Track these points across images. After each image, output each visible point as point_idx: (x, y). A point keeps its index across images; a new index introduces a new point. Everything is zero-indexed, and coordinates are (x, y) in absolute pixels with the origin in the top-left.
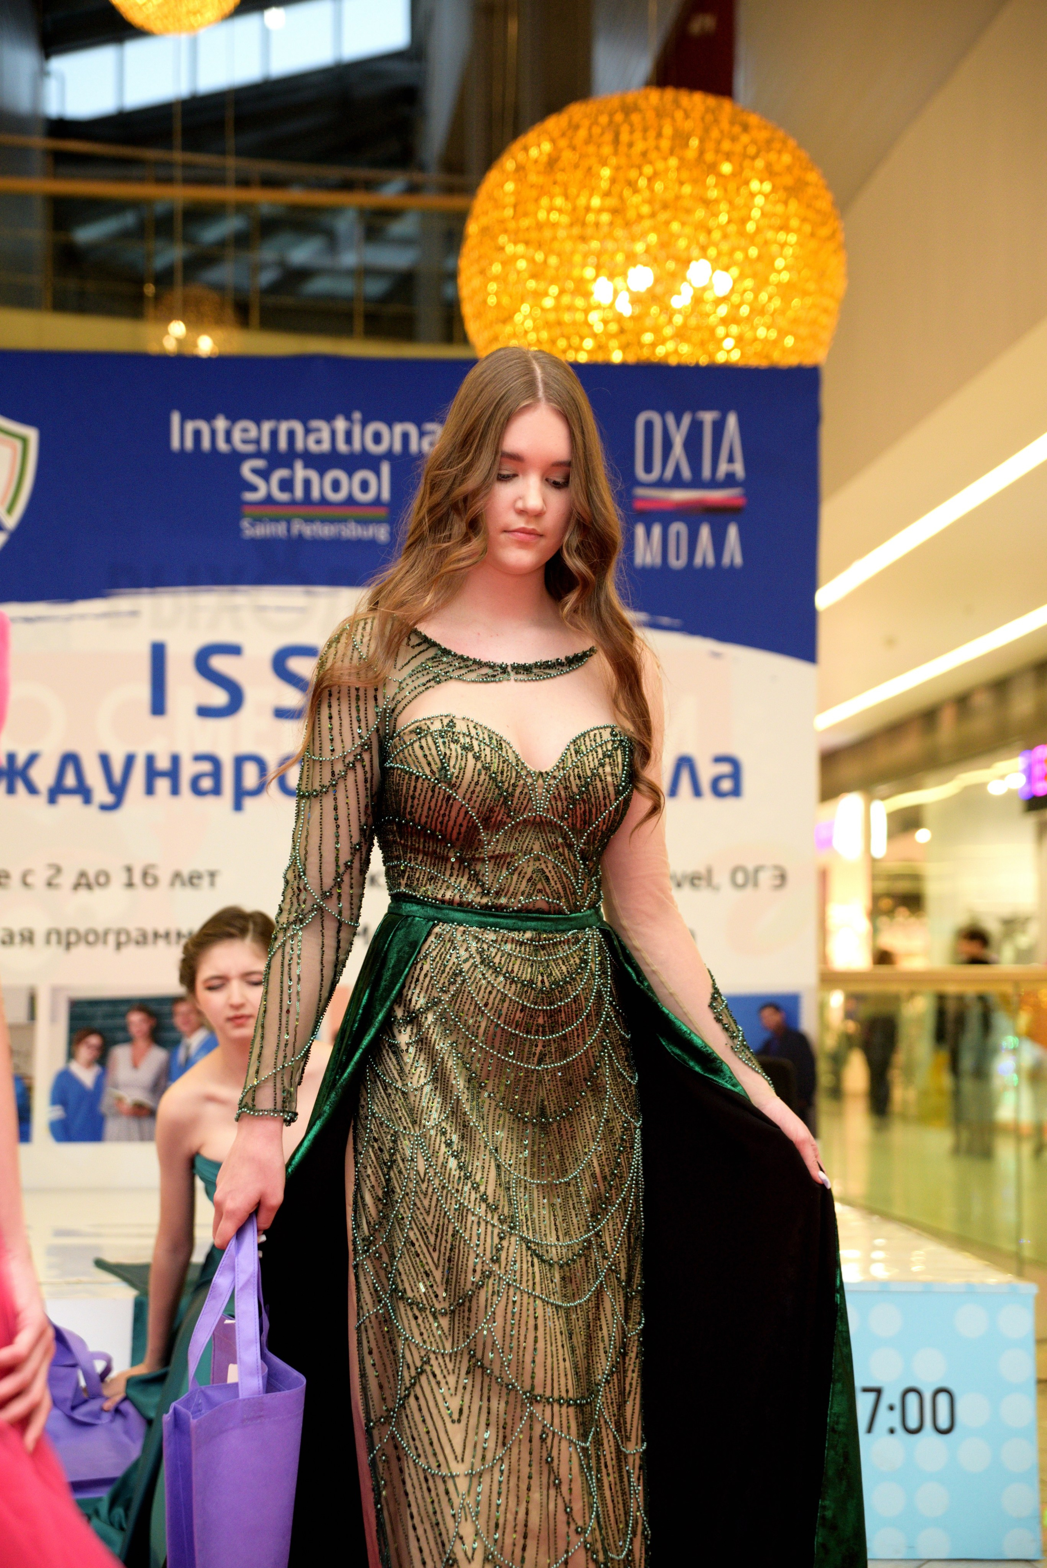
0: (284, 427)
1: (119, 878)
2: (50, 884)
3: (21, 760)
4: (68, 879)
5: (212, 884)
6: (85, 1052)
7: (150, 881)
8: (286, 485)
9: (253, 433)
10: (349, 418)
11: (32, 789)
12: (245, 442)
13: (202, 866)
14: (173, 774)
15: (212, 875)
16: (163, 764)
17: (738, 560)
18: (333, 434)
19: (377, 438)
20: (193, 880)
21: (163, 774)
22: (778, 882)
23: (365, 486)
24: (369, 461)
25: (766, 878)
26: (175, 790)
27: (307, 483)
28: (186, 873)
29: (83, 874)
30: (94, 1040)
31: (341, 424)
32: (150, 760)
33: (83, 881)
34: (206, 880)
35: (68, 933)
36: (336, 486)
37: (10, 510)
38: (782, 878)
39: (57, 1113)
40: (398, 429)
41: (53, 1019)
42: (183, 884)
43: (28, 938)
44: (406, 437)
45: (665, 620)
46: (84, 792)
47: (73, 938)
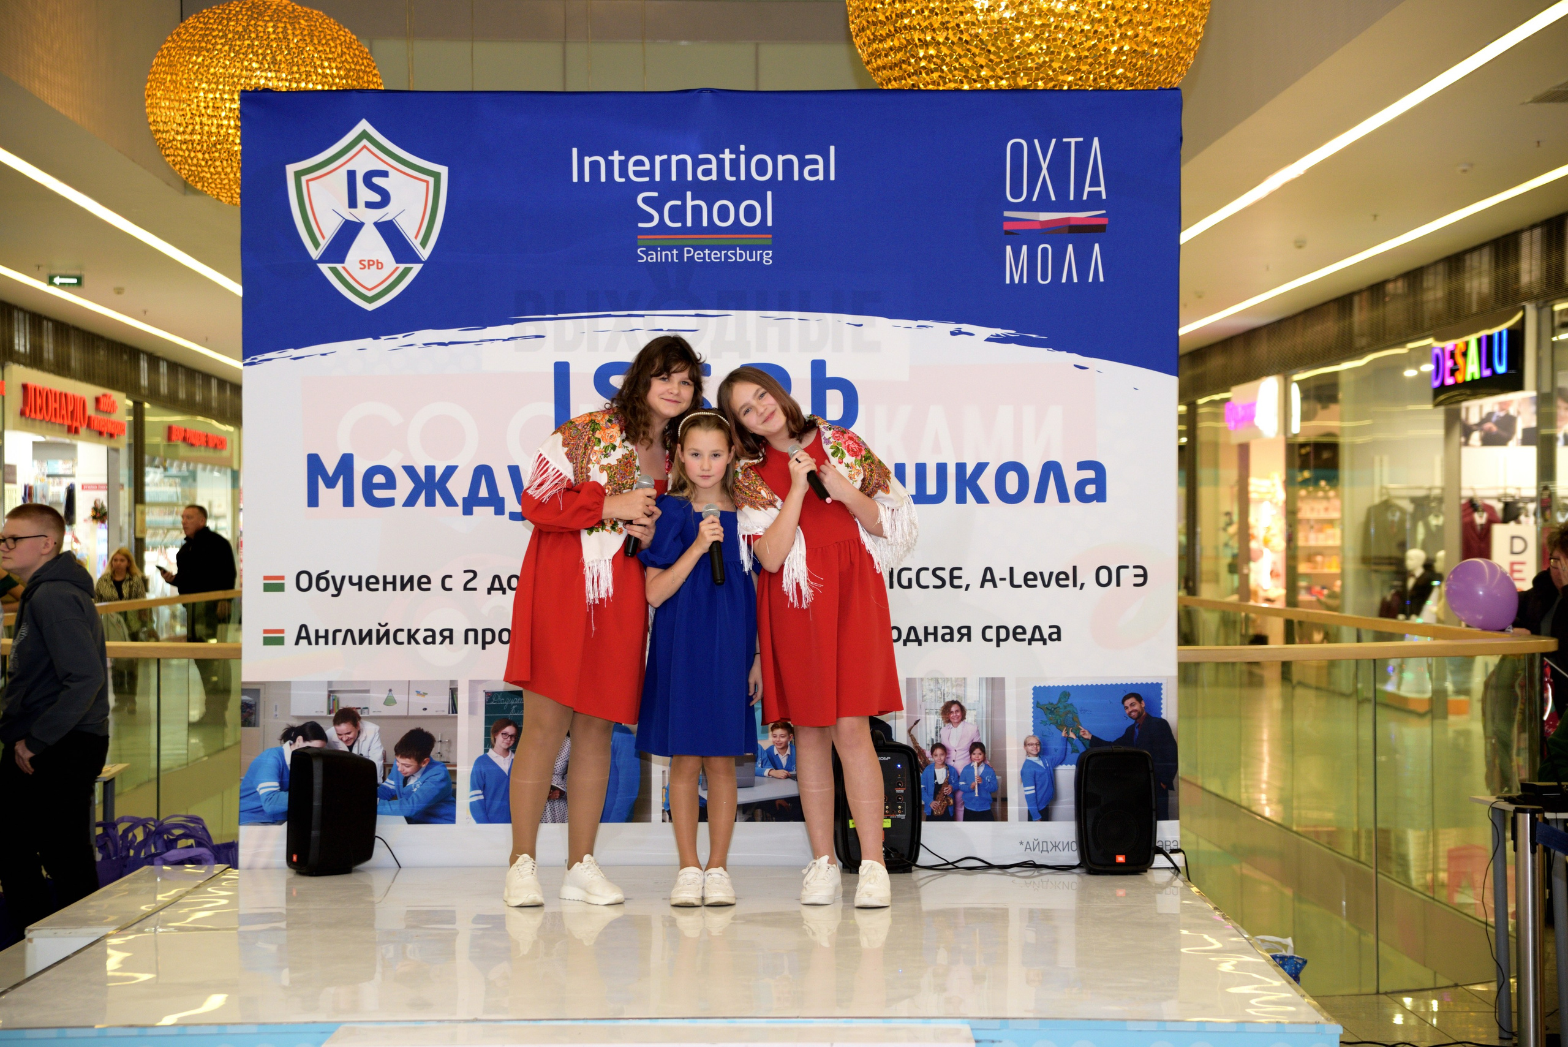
0: (674, 158)
2: (465, 589)
3: (439, 473)
4: (483, 582)
6: (501, 741)
8: (678, 214)
9: (647, 167)
10: (735, 150)
11: (450, 501)
12: (637, 174)
17: (1102, 279)
18: (721, 163)
19: (762, 167)
22: (1140, 580)
23: (750, 213)
24: (754, 190)
25: (1127, 576)
27: (697, 210)
29: (497, 577)
30: (509, 730)
31: (727, 156)
33: (497, 585)
35: (484, 631)
36: (724, 213)
37: (424, 243)
38: (1145, 576)
39: (478, 795)
40: (781, 158)
41: (472, 711)
43: (448, 636)
44: (788, 164)
45: (1034, 336)
46: (496, 502)
47: (489, 637)
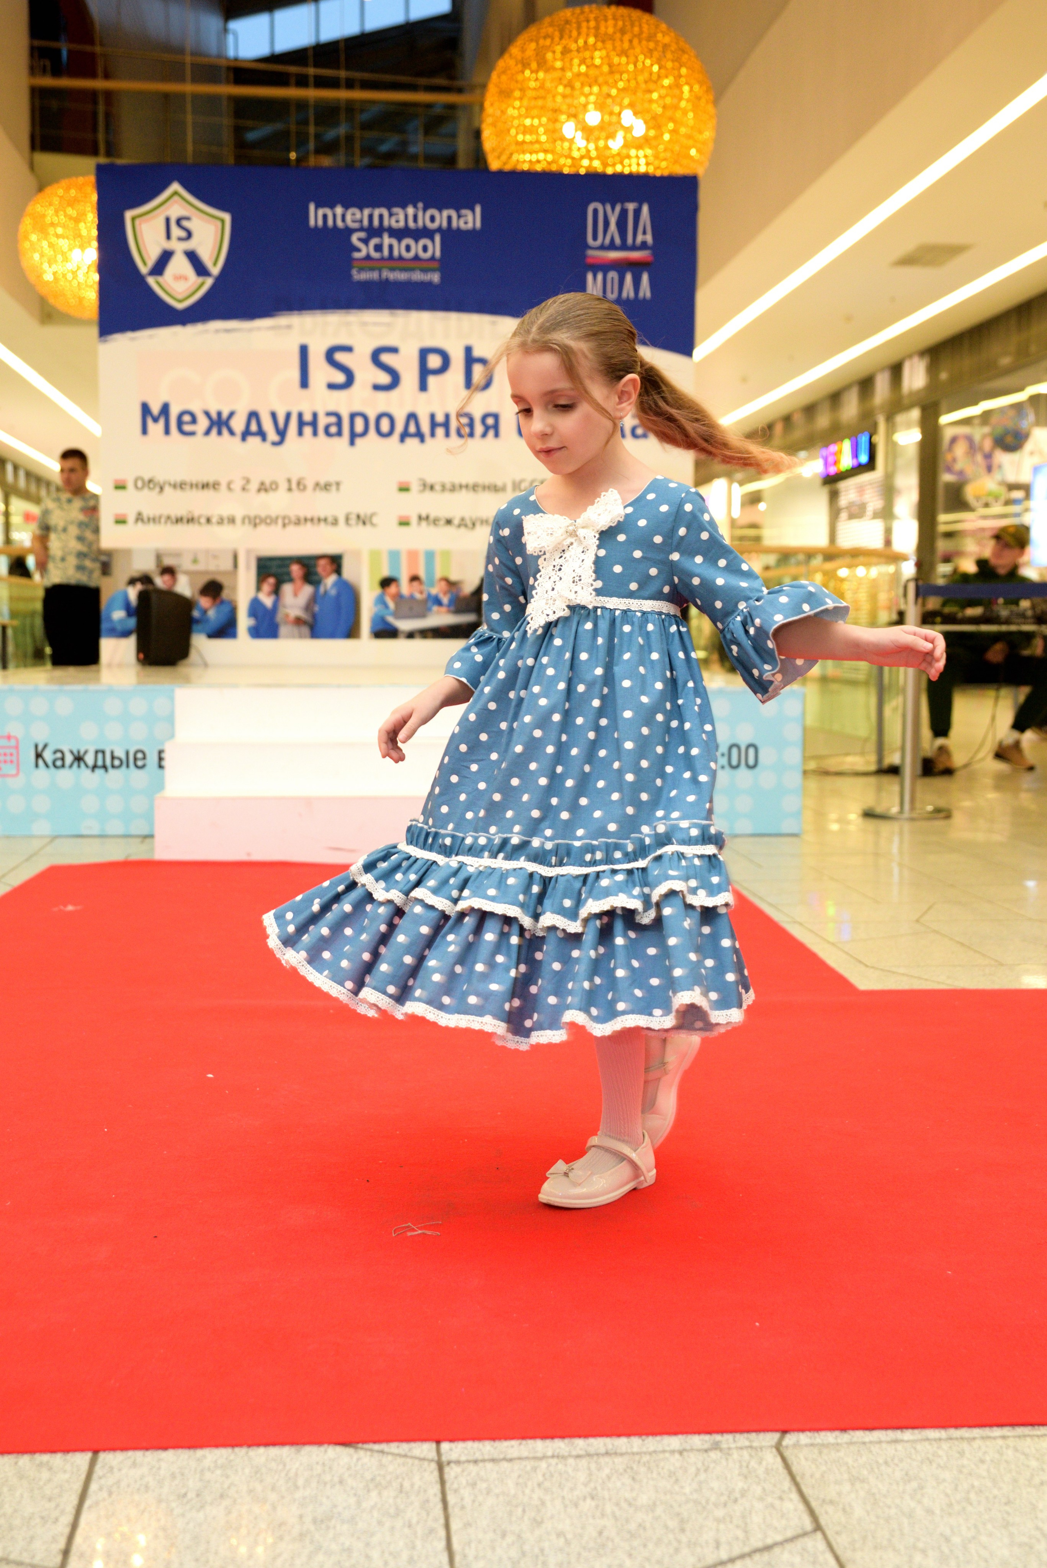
0: (376, 211)
1: (283, 486)
2: (244, 489)
4: (254, 486)
5: (338, 489)
6: (267, 587)
7: (301, 487)
8: (379, 248)
9: (359, 217)
10: (415, 207)
11: (232, 433)
12: (352, 221)
13: (332, 478)
14: (314, 423)
15: (338, 484)
16: (308, 417)
18: (406, 215)
19: (433, 219)
20: (326, 487)
21: (308, 424)
23: (425, 248)
24: (428, 234)
26: (315, 433)
28: (322, 482)
29: (263, 484)
30: (272, 580)
31: (410, 210)
32: (300, 415)
33: (263, 487)
34: (334, 488)
35: (255, 518)
36: (408, 248)
37: (215, 265)
39: (252, 622)
41: (248, 568)
42: (321, 489)
43: (232, 520)
46: (262, 434)
47: (258, 521)
